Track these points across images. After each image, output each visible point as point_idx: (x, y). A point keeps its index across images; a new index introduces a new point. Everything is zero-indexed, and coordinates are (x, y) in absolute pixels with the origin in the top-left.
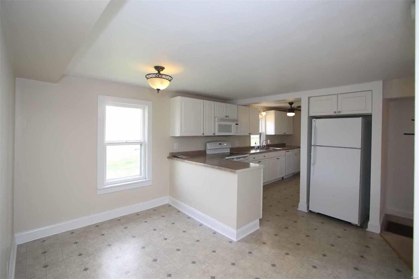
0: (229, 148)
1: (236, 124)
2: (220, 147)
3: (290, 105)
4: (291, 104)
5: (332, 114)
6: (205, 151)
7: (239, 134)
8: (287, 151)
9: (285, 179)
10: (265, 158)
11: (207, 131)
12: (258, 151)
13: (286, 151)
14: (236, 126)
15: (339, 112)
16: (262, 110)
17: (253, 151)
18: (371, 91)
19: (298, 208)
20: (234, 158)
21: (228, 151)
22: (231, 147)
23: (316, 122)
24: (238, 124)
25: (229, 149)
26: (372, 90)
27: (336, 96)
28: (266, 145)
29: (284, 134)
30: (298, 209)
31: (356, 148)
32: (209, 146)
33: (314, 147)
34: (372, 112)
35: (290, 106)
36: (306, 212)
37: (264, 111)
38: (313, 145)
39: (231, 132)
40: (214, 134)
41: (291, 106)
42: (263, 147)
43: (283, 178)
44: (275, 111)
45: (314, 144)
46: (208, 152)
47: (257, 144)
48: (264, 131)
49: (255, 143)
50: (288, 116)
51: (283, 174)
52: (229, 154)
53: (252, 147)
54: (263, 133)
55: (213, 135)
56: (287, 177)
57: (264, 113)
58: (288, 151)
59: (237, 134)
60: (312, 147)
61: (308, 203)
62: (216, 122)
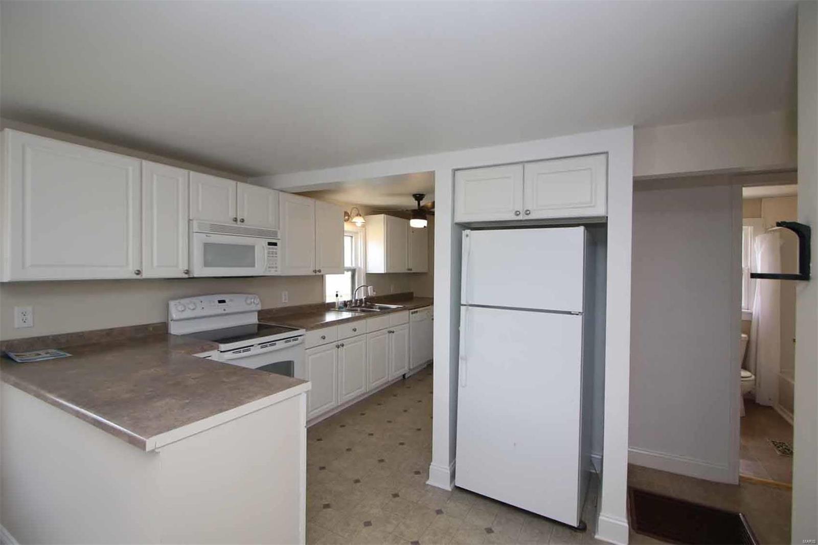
0: (256, 311)
1: (270, 244)
2: (219, 309)
3: (416, 200)
4: (419, 197)
5: (510, 216)
6: (165, 326)
7: (279, 273)
8: (412, 313)
9: (408, 378)
10: (355, 333)
11: (155, 264)
12: (346, 315)
13: (411, 311)
14: (269, 248)
15: (527, 213)
16: (355, 212)
17: (330, 317)
18: (603, 157)
19: (428, 478)
20: (252, 346)
21: (253, 319)
22: (259, 308)
23: (471, 238)
24: (275, 244)
25: (256, 314)
26: (607, 153)
27: (520, 167)
28: (365, 297)
29: (409, 272)
30: (428, 482)
31: (570, 313)
32: (177, 310)
33: (467, 310)
34: (607, 213)
35: (417, 202)
36: (447, 491)
37: (359, 215)
38: (465, 303)
39: (254, 266)
40: (187, 272)
41: (419, 204)
42: (358, 304)
43: (404, 376)
44: (385, 216)
45: (467, 302)
46: (175, 329)
47: (341, 296)
48: (360, 265)
49: (336, 293)
50: (413, 228)
51: (404, 367)
52: (255, 330)
53: (328, 304)
54: (360, 269)
55: (186, 276)
56: (412, 373)
57: (359, 221)
58: (417, 312)
59: (272, 273)
60: (463, 308)
61: (452, 464)
62: (195, 234)
